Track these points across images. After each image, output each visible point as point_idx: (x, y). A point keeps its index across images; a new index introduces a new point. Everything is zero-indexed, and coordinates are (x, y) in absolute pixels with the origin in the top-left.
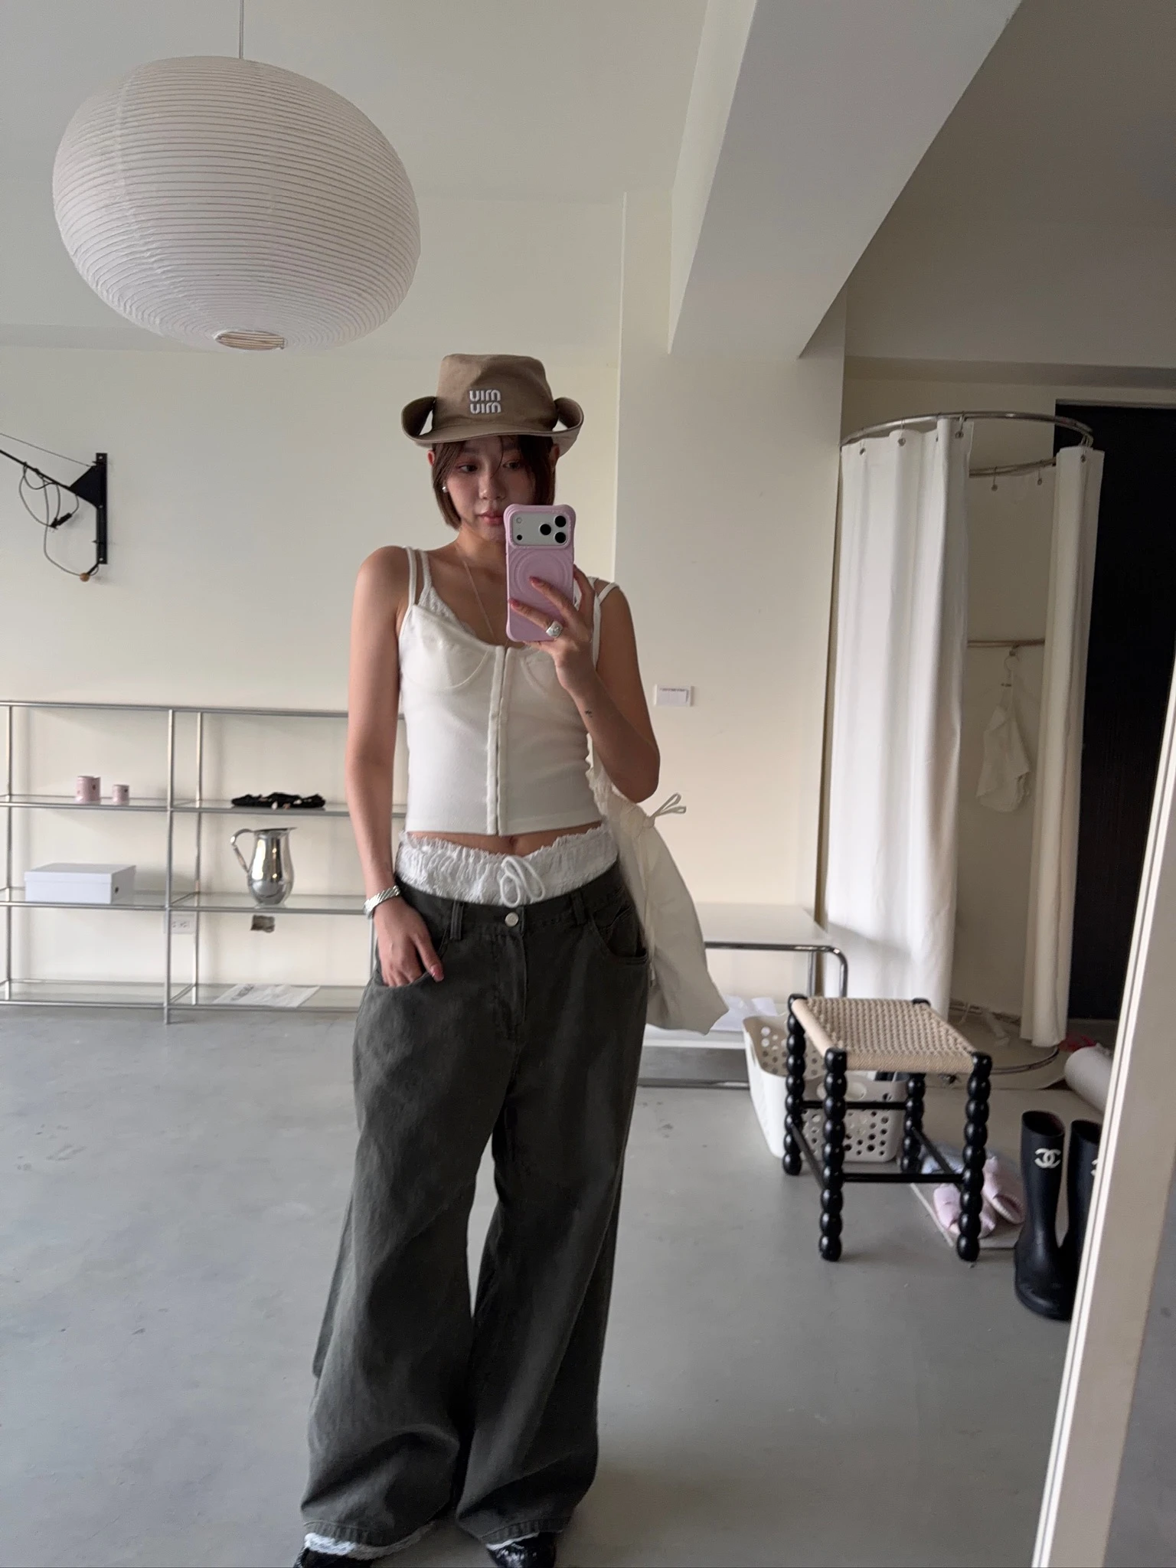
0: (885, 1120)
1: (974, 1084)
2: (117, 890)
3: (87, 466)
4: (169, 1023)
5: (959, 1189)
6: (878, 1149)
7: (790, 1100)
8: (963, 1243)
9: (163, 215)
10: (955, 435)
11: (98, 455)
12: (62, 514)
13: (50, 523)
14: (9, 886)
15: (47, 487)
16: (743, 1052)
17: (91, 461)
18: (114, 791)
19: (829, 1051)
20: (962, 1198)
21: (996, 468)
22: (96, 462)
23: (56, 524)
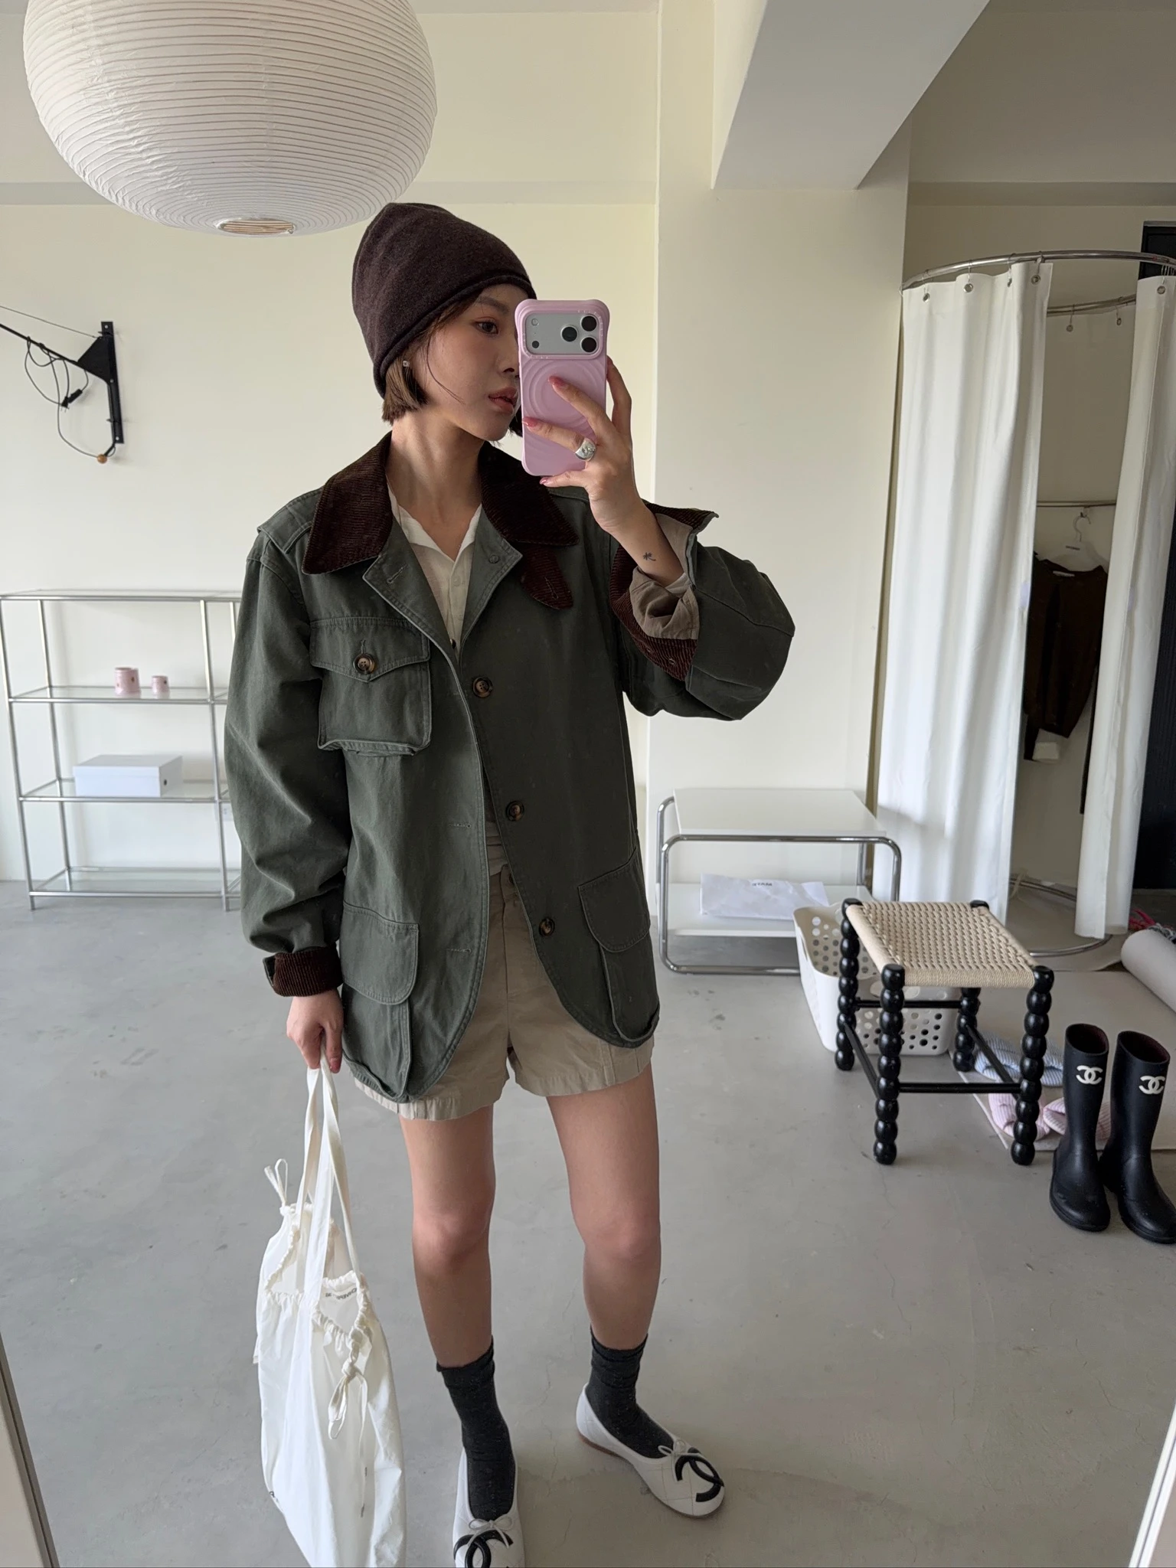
0: (939, 1017)
1: (1034, 999)
2: (165, 782)
3: (93, 337)
4: (228, 910)
5: (1016, 1098)
6: (931, 1043)
7: (843, 1000)
8: (1018, 1147)
9: (146, 98)
10: (1032, 280)
11: (103, 324)
12: (72, 391)
13: (61, 401)
14: (60, 779)
15: (54, 363)
16: (793, 940)
17: (96, 332)
18: (153, 684)
19: (887, 968)
20: (1018, 1106)
21: (1074, 306)
22: (103, 333)
23: (66, 403)
